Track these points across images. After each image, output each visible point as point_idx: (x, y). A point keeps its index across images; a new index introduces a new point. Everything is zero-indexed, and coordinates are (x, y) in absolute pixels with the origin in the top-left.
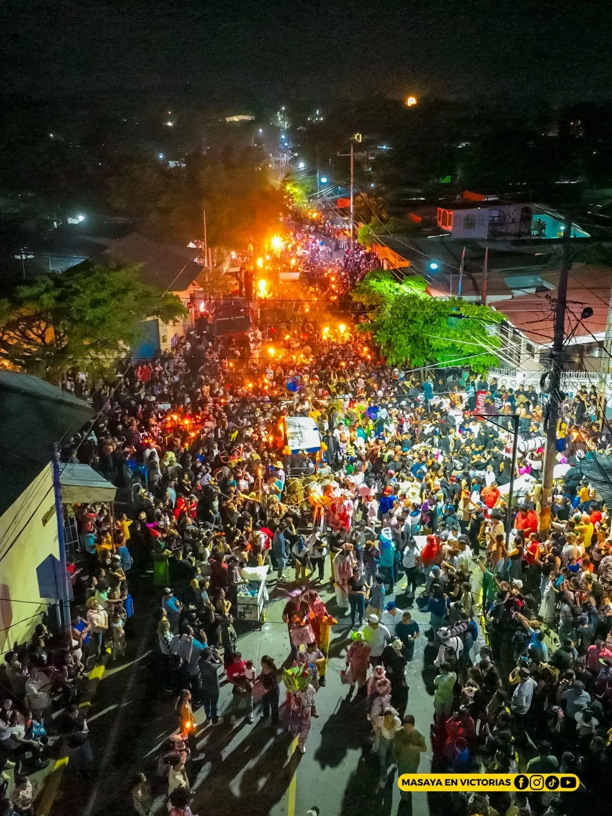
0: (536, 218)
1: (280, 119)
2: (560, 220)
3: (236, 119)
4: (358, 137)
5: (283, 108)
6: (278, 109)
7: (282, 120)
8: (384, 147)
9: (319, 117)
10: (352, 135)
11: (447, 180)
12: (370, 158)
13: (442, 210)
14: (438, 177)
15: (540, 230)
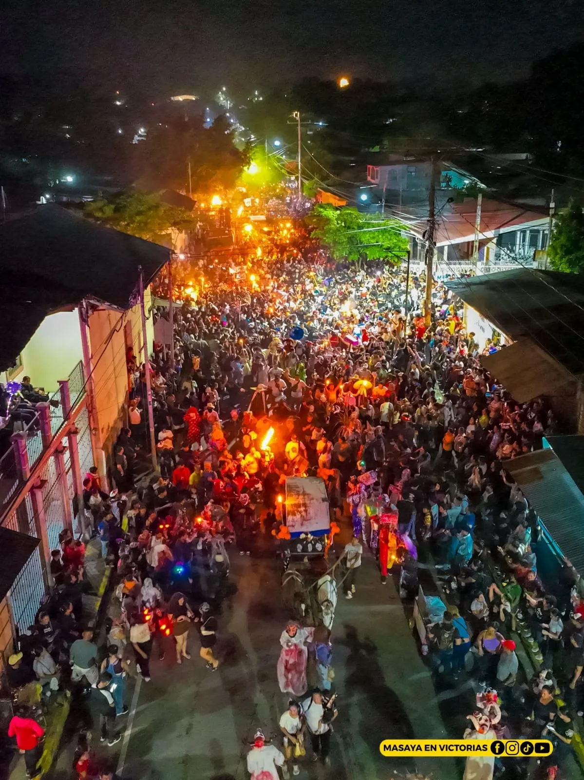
0: (444, 173)
1: (222, 99)
2: (464, 175)
3: (180, 98)
4: (296, 115)
5: (224, 89)
6: (220, 89)
7: (224, 99)
8: (321, 124)
9: (258, 97)
10: (291, 113)
11: (377, 149)
12: (309, 133)
13: (371, 167)
14: (369, 147)
15: (448, 182)
